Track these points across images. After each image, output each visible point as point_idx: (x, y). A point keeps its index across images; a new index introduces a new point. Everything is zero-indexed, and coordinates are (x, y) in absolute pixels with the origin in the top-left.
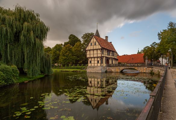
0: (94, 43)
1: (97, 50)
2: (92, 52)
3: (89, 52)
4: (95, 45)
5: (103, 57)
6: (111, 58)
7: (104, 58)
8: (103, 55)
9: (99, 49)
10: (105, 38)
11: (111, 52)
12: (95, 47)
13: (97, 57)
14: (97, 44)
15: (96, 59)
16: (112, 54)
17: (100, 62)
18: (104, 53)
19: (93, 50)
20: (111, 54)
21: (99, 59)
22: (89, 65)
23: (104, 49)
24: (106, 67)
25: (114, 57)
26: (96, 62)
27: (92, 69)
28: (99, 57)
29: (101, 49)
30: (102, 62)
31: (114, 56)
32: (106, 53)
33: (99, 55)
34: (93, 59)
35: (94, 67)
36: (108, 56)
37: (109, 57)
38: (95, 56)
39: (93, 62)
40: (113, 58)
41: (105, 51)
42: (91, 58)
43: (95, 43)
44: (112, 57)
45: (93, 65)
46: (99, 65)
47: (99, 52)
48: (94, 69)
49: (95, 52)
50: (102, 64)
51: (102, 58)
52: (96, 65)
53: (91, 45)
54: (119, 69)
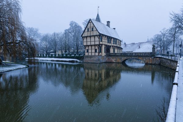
0: (91, 29)
1: (94, 36)
2: (89, 39)
3: (85, 38)
4: (92, 30)
5: (102, 45)
6: (112, 46)
7: (103, 47)
8: (101, 43)
9: (97, 35)
11: (113, 40)
12: (92, 34)
13: (95, 45)
14: (95, 29)
15: (93, 47)
16: (114, 41)
17: (98, 51)
18: (104, 40)
19: (90, 37)
20: (112, 42)
21: (97, 48)
22: (86, 54)
23: (103, 35)
24: (105, 57)
25: (116, 45)
26: (93, 51)
27: (89, 59)
28: (97, 45)
29: (99, 36)
30: (100, 51)
31: (116, 44)
32: (106, 41)
33: (97, 43)
34: (90, 48)
35: (91, 57)
36: (108, 44)
37: (110, 45)
38: (93, 43)
39: (90, 51)
40: (116, 47)
41: (104, 38)
42: (88, 46)
44: (114, 45)
45: (90, 54)
46: (97, 54)
47: (97, 39)
48: (92, 59)
49: (93, 39)
50: (101, 53)
52: (93, 54)
53: (88, 31)
54: (121, 59)
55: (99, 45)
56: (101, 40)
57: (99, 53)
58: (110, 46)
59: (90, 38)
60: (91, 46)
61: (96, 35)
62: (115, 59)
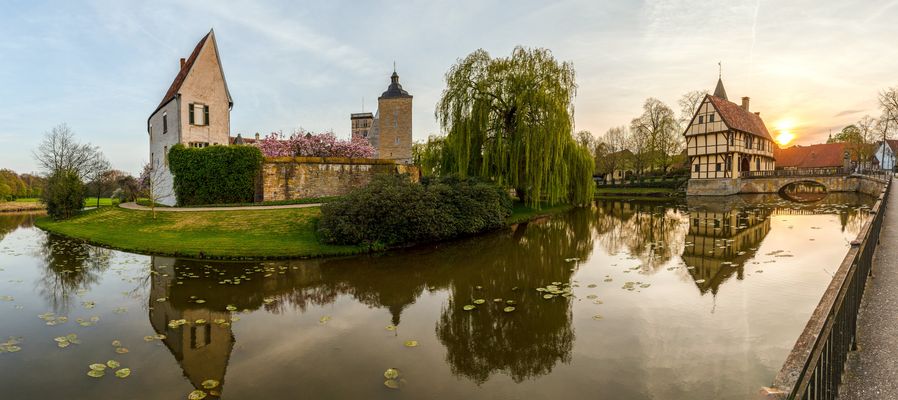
0: (709, 117)
1: (716, 134)
2: (701, 141)
3: (693, 140)
4: (712, 120)
5: (733, 153)
6: (755, 155)
7: (736, 156)
8: (731, 149)
9: (722, 132)
10: (739, 103)
11: (756, 140)
12: (711, 127)
13: (716, 155)
14: (717, 117)
15: (712, 160)
16: (759, 143)
17: (723, 168)
18: (737, 143)
19: (706, 135)
20: (755, 146)
21: (720, 160)
22: (694, 175)
23: (736, 131)
24: (739, 181)
25: (763, 153)
26: (712, 167)
27: (701, 187)
28: (720, 154)
29: (728, 132)
30: (729, 168)
31: (763, 149)
32: (743, 144)
33: (722, 149)
34: (704, 160)
35: (706, 181)
36: (746, 151)
37: (750, 152)
38: (711, 150)
39: (703, 168)
40: (762, 156)
41: (738, 137)
42: (700, 157)
43: (712, 116)
44: (759, 152)
45: (703, 176)
46: (721, 175)
47: (722, 139)
48: (708, 186)
49: (711, 140)
50: (730, 173)
51: (728, 156)
52: (712, 175)
53: (701, 122)
54: (776, 184)
55: (726, 154)
56: (732, 141)
57: (725, 171)
58: (751, 156)
59: (704, 138)
60: (708, 156)
61: (719, 132)
62: (763, 185)
